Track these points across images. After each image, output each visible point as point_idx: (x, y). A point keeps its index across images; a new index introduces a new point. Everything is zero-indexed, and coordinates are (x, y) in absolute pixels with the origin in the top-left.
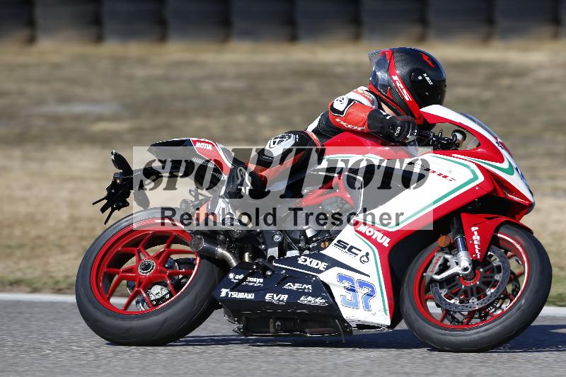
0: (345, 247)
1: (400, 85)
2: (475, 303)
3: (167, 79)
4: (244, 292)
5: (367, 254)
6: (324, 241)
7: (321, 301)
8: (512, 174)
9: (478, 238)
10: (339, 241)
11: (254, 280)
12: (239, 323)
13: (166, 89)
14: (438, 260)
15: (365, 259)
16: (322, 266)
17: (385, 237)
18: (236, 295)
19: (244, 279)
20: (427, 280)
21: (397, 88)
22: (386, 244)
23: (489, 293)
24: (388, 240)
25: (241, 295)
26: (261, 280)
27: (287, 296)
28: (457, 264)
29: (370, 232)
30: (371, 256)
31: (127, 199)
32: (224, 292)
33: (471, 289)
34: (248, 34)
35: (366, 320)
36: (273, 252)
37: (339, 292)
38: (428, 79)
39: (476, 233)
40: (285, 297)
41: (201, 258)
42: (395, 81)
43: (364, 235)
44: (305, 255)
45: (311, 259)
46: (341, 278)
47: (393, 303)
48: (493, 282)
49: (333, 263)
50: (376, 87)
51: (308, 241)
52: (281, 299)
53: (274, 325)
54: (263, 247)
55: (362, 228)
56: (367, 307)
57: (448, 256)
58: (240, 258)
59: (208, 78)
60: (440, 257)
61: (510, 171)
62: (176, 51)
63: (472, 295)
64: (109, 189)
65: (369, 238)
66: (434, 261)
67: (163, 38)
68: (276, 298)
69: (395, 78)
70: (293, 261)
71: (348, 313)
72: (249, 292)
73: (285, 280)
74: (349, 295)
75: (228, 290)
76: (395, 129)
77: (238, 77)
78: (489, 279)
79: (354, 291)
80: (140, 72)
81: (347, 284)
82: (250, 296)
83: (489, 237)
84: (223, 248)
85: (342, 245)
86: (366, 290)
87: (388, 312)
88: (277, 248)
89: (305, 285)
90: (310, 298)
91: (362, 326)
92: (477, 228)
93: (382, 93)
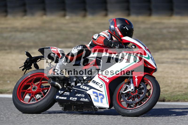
0: (95, 83)
1: (118, 30)
2: (137, 100)
3: (151, 28)
4: (63, 97)
5: (102, 85)
6: (89, 81)
7: (87, 100)
8: (149, 59)
9: (137, 80)
10: (93, 81)
11: (67, 93)
12: (62, 107)
13: (151, 32)
14: (124, 87)
15: (101, 86)
16: (88, 88)
17: (108, 79)
18: (61, 98)
19: (63, 93)
20: (121, 93)
21: (117, 31)
22: (108, 82)
23: (141, 96)
24: (109, 80)
25: (63, 98)
26: (69, 93)
27: (76, 98)
28: (130, 88)
29: (103, 78)
30: (103, 85)
31: (31, 66)
32: (57, 97)
33: (135, 96)
34: (179, 13)
35: (102, 106)
36: (73, 84)
37: (93, 97)
38: (127, 28)
39: (136, 78)
40: (76, 99)
41: (51, 86)
42: (116, 29)
43: (101, 79)
44: (83, 85)
45: (85, 86)
46: (94, 93)
47: (110, 101)
48: (142, 93)
49: (91, 88)
50: (110, 31)
51: (84, 80)
52: (75, 99)
53: (73, 108)
54: (70, 82)
55: (101, 76)
56: (102, 102)
57: (128, 86)
58: (63, 86)
59: (165, 28)
60: (125, 86)
61: (148, 58)
62: (154, 19)
63: (136, 98)
64: (25, 63)
65: (103, 80)
66: (123, 87)
67: (150, 15)
68: (73, 99)
69: (116, 28)
70: (79, 87)
71: (96, 104)
72: (65, 97)
73: (76, 93)
74: (96, 98)
75: (58, 96)
76: (111, 45)
77: (175, 28)
78: (140, 92)
79: (97, 97)
80: (142, 26)
81: (95, 94)
82: (65, 98)
83: (141, 79)
84: (58, 83)
85: (94, 82)
86: (101, 96)
87: (108, 103)
88: (74, 83)
89: (82, 95)
90: (84, 99)
91: (100, 108)
92: (137, 77)
93: (112, 33)
